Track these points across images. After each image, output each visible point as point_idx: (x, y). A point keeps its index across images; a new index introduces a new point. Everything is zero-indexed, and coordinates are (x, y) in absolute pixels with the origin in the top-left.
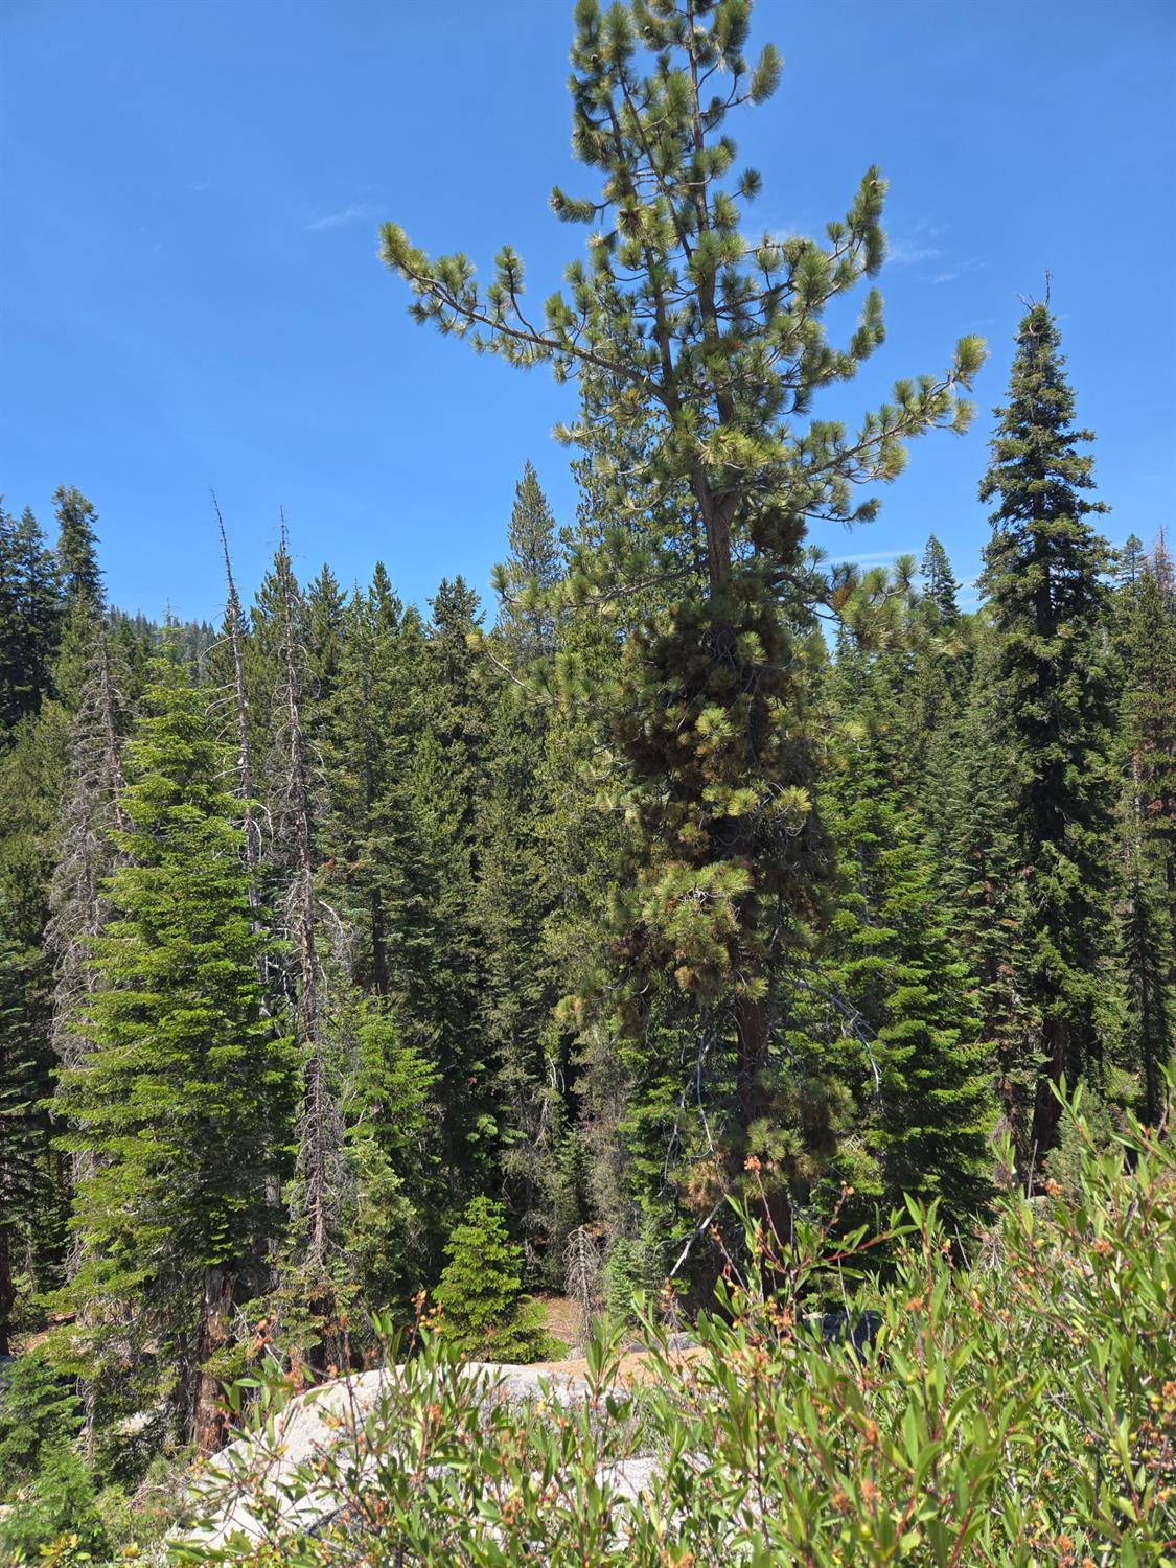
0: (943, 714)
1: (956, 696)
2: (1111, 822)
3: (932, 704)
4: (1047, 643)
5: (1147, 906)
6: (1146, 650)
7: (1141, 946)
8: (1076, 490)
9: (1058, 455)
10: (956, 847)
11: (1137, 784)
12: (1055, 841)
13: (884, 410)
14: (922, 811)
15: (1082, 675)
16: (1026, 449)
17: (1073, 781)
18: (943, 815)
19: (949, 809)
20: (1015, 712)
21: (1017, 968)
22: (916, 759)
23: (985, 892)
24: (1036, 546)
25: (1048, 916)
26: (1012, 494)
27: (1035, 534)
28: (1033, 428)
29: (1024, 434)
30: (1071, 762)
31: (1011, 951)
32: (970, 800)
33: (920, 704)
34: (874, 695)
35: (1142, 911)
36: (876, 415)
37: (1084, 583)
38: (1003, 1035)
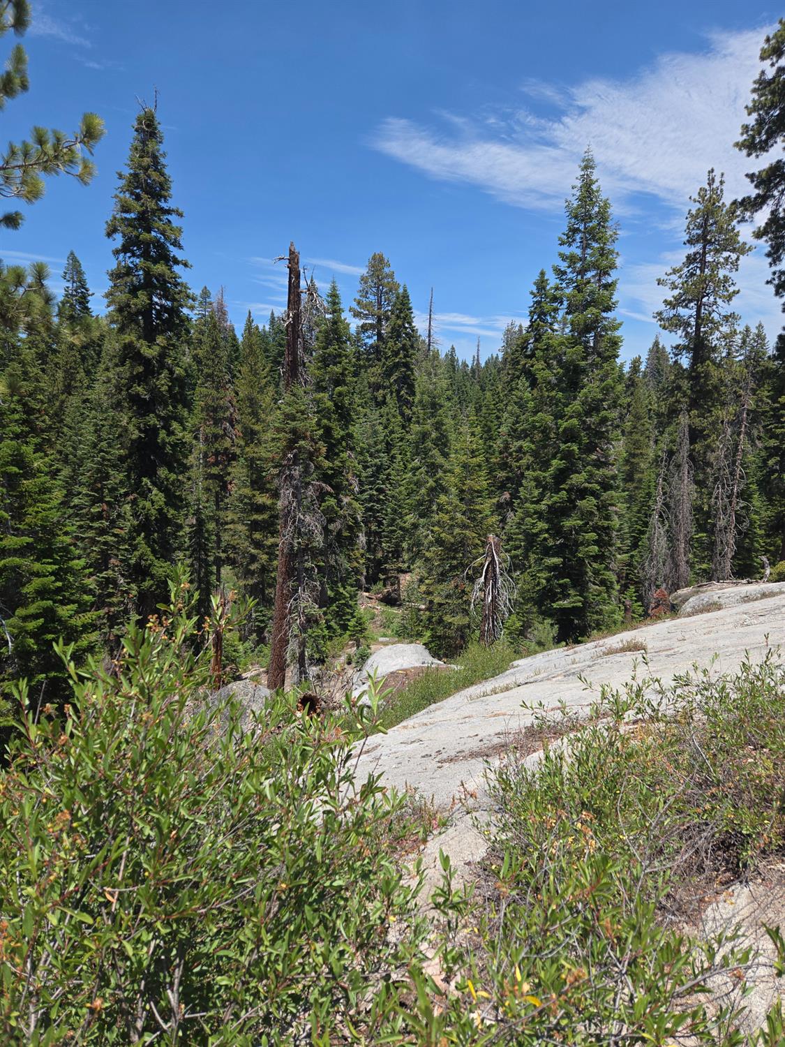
0: (78, 384)
1: (88, 373)
2: (186, 468)
3: (70, 375)
4: (149, 347)
5: (203, 520)
6: (210, 363)
7: (199, 544)
8: (171, 248)
9: (161, 220)
10: (83, 479)
11: (201, 446)
12: (150, 478)
13: (25, 144)
14: (60, 452)
15: (171, 372)
16: (139, 209)
17: (163, 440)
18: (75, 456)
19: (79, 453)
20: (127, 390)
21: (121, 561)
22: (56, 414)
23: (103, 510)
24: (144, 279)
25: (145, 526)
26: (129, 238)
27: (144, 270)
28: (144, 196)
29: (138, 198)
30: (163, 428)
31: (118, 550)
32: (94, 447)
33: (60, 375)
34: (23, 363)
35: (201, 523)
36: (18, 147)
37: (174, 312)
38: (111, 604)
